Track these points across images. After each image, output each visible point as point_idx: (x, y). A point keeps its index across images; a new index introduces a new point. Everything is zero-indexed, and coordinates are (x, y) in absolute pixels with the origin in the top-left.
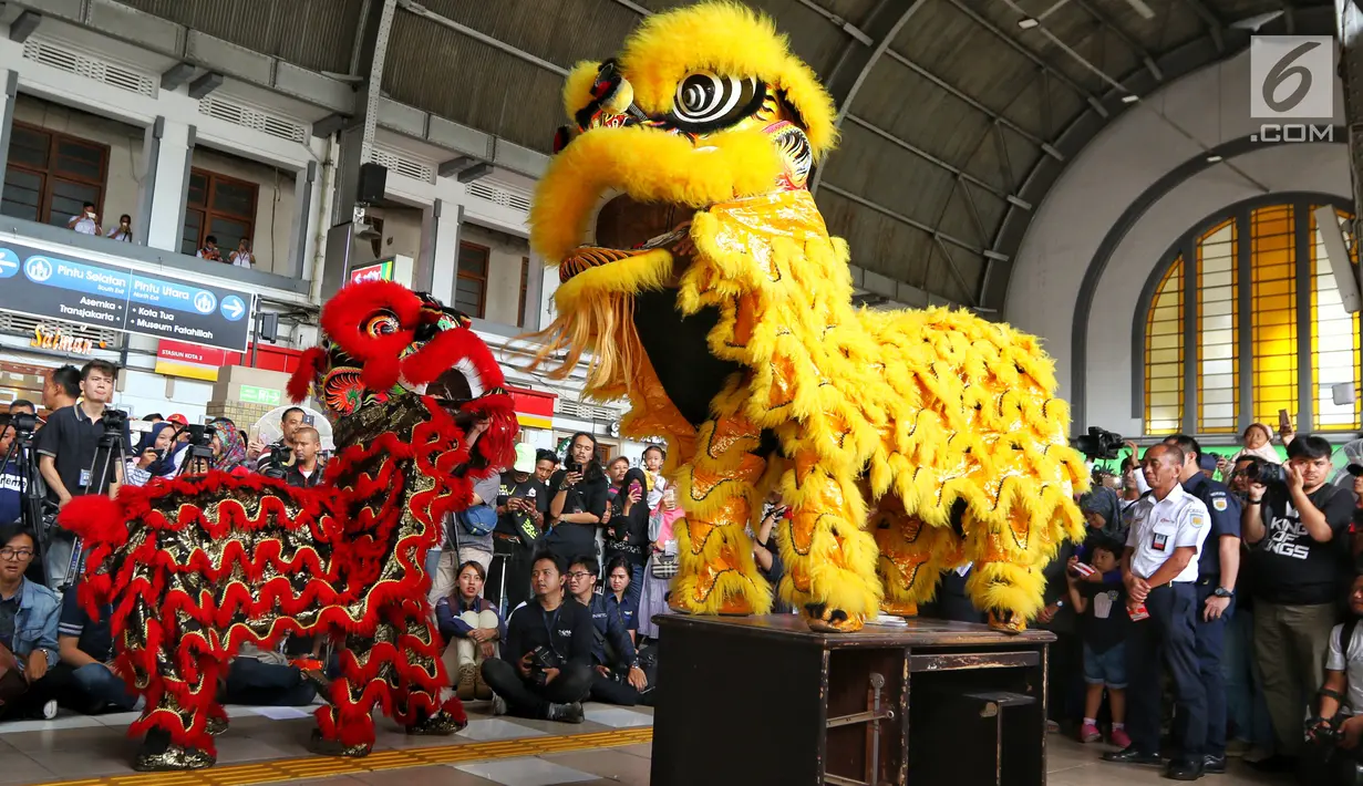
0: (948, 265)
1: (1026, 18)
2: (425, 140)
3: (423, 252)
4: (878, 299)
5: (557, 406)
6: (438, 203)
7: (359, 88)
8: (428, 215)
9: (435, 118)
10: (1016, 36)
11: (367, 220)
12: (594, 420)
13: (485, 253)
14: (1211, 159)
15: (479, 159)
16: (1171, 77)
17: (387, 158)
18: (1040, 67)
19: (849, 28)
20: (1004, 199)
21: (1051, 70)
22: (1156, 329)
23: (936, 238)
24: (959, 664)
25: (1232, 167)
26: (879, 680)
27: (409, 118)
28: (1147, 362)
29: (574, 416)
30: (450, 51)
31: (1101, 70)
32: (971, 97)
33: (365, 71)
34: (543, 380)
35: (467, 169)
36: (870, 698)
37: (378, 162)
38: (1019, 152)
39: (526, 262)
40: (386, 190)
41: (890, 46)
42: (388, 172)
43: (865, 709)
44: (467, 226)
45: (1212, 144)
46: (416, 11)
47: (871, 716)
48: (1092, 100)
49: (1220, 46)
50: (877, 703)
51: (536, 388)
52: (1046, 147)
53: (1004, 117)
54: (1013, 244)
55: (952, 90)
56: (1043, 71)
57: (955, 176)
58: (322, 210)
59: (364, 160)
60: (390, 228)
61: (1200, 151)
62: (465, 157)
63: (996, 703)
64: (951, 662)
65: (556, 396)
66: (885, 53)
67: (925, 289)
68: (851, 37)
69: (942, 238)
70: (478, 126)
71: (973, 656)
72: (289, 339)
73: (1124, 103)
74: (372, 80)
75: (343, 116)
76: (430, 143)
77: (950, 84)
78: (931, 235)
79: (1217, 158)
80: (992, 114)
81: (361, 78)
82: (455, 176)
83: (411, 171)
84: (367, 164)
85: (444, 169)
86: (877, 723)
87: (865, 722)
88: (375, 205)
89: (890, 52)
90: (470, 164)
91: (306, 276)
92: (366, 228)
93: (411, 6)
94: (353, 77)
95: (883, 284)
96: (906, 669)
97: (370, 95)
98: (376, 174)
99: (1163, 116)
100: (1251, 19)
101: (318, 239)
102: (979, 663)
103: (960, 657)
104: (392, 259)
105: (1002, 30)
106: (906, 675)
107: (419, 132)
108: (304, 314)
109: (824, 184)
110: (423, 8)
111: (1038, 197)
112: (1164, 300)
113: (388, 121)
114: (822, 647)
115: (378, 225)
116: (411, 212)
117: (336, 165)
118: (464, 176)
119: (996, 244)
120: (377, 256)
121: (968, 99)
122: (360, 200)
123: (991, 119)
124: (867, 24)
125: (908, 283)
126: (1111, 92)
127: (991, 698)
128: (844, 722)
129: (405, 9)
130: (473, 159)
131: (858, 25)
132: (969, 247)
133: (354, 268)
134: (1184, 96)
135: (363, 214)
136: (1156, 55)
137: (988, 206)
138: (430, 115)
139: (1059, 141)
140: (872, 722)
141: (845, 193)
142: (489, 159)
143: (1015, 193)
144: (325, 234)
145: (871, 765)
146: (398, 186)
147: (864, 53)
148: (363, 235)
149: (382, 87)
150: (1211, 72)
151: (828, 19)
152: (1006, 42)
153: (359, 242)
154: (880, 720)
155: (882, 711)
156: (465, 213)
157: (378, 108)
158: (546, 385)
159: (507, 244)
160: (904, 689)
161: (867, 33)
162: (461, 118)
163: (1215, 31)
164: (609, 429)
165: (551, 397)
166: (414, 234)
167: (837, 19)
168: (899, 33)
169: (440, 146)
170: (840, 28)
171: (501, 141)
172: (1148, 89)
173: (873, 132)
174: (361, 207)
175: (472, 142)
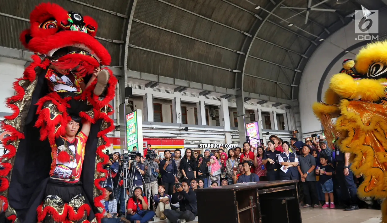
0: (282, 90)
1: (290, 24)
2: (141, 79)
3: (144, 107)
4: (265, 101)
5: (185, 142)
6: (146, 94)
7: (122, 68)
8: (144, 98)
9: (142, 73)
10: (289, 28)
11: (129, 101)
12: (195, 144)
13: (160, 105)
14: (346, 52)
15: (155, 82)
16: (332, 32)
17: (132, 85)
18: (297, 35)
19: (246, 33)
20: (294, 71)
21: (300, 36)
23: (278, 83)
24: (272, 191)
25: (352, 53)
26: (251, 197)
27: (136, 74)
29: (189, 144)
30: (144, 56)
31: (313, 34)
32: (280, 46)
33: (123, 64)
34: (180, 136)
35: (152, 85)
36: (250, 203)
37: (130, 87)
38: (296, 58)
39: (171, 106)
40: (132, 93)
41: (257, 36)
42: (132, 88)
43: (249, 205)
44: (155, 99)
45: (346, 48)
46: (134, 47)
47: (251, 206)
48: (312, 42)
49: (343, 23)
50: (252, 203)
51: (178, 138)
52: (303, 55)
53: (290, 50)
54: (298, 82)
55: (275, 45)
56: (298, 36)
57: (280, 67)
58: (117, 101)
59: (126, 86)
60: (135, 103)
61: (343, 50)
62: (151, 82)
63: (285, 200)
64: (270, 191)
65: (184, 139)
66: (256, 38)
67: (277, 97)
68: (246, 36)
69: (279, 83)
70: (153, 74)
71: (276, 188)
72: (113, 135)
73: (320, 41)
74: (125, 66)
75: (119, 76)
76: (142, 80)
77: (275, 44)
78: (276, 83)
79: (348, 51)
80: (287, 49)
81: (122, 66)
82: (150, 87)
83: (138, 87)
84: (127, 87)
85: (147, 86)
86: (253, 208)
87: (250, 209)
88: (130, 98)
89: (257, 38)
90: (153, 83)
91: (115, 118)
92: (129, 104)
93: (132, 46)
94: (120, 66)
95: (265, 97)
96: (257, 194)
97: (125, 70)
98: (129, 90)
99: (331, 43)
100: (350, 14)
101: (117, 108)
102: (278, 190)
103: (272, 189)
104: (136, 111)
105: (285, 28)
106: (258, 195)
107: (139, 77)
108: (116, 128)
109: (245, 74)
110: (135, 46)
111: (303, 69)
113: (130, 76)
114: (233, 191)
115: (132, 102)
116: (140, 98)
117: (119, 89)
118: (152, 87)
119: (294, 83)
120: (132, 110)
121: (279, 46)
122: (126, 97)
123: (287, 51)
124: (250, 32)
125: (272, 96)
126: (317, 39)
127: (283, 199)
128: (245, 209)
129: (131, 47)
130: (153, 82)
131: (248, 32)
132: (286, 84)
133: (127, 114)
134: (336, 37)
135: (127, 100)
136: (327, 28)
137: (290, 73)
138: (141, 72)
139: (306, 53)
140: (251, 208)
141: (251, 76)
142: (158, 81)
143: (296, 68)
144: (118, 107)
145: (253, 219)
146: (135, 92)
147: (250, 39)
148: (128, 106)
149: (128, 67)
150: (342, 30)
151: (240, 32)
152: (287, 30)
153: (127, 107)
154: (253, 207)
155: (253, 205)
156: (154, 96)
157: (127, 73)
158: (181, 137)
159: (166, 102)
160: (258, 199)
161: (250, 34)
162: (149, 72)
163: (341, 19)
164: (199, 146)
165: (183, 140)
166: (141, 103)
167: (242, 32)
168: (259, 32)
169: (145, 80)
170: (243, 34)
171: (160, 76)
172: (326, 36)
173: (256, 59)
174: (126, 98)
175: (153, 78)
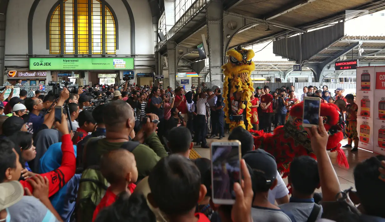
22: (53, 25)
28: (50, 34)
112: (54, 17)
